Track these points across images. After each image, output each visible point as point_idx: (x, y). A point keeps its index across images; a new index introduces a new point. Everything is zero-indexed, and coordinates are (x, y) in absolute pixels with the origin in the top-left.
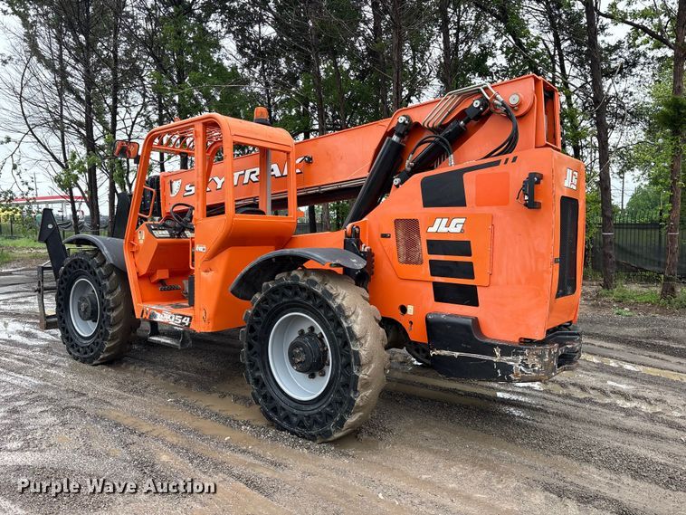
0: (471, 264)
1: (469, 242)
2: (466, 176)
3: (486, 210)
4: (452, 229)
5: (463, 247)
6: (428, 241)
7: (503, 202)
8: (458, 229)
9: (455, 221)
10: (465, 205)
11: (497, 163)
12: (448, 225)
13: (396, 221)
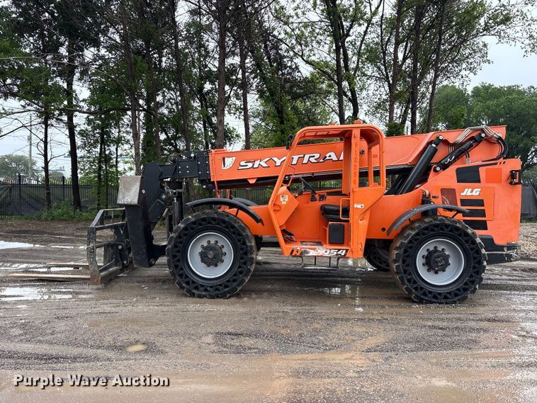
0: (484, 210)
1: (483, 200)
2: (480, 168)
3: (491, 185)
4: (474, 194)
5: (480, 203)
6: (461, 200)
7: (499, 181)
8: (478, 194)
9: (475, 190)
10: (480, 182)
11: (496, 164)
12: (472, 192)
13: (442, 190)
